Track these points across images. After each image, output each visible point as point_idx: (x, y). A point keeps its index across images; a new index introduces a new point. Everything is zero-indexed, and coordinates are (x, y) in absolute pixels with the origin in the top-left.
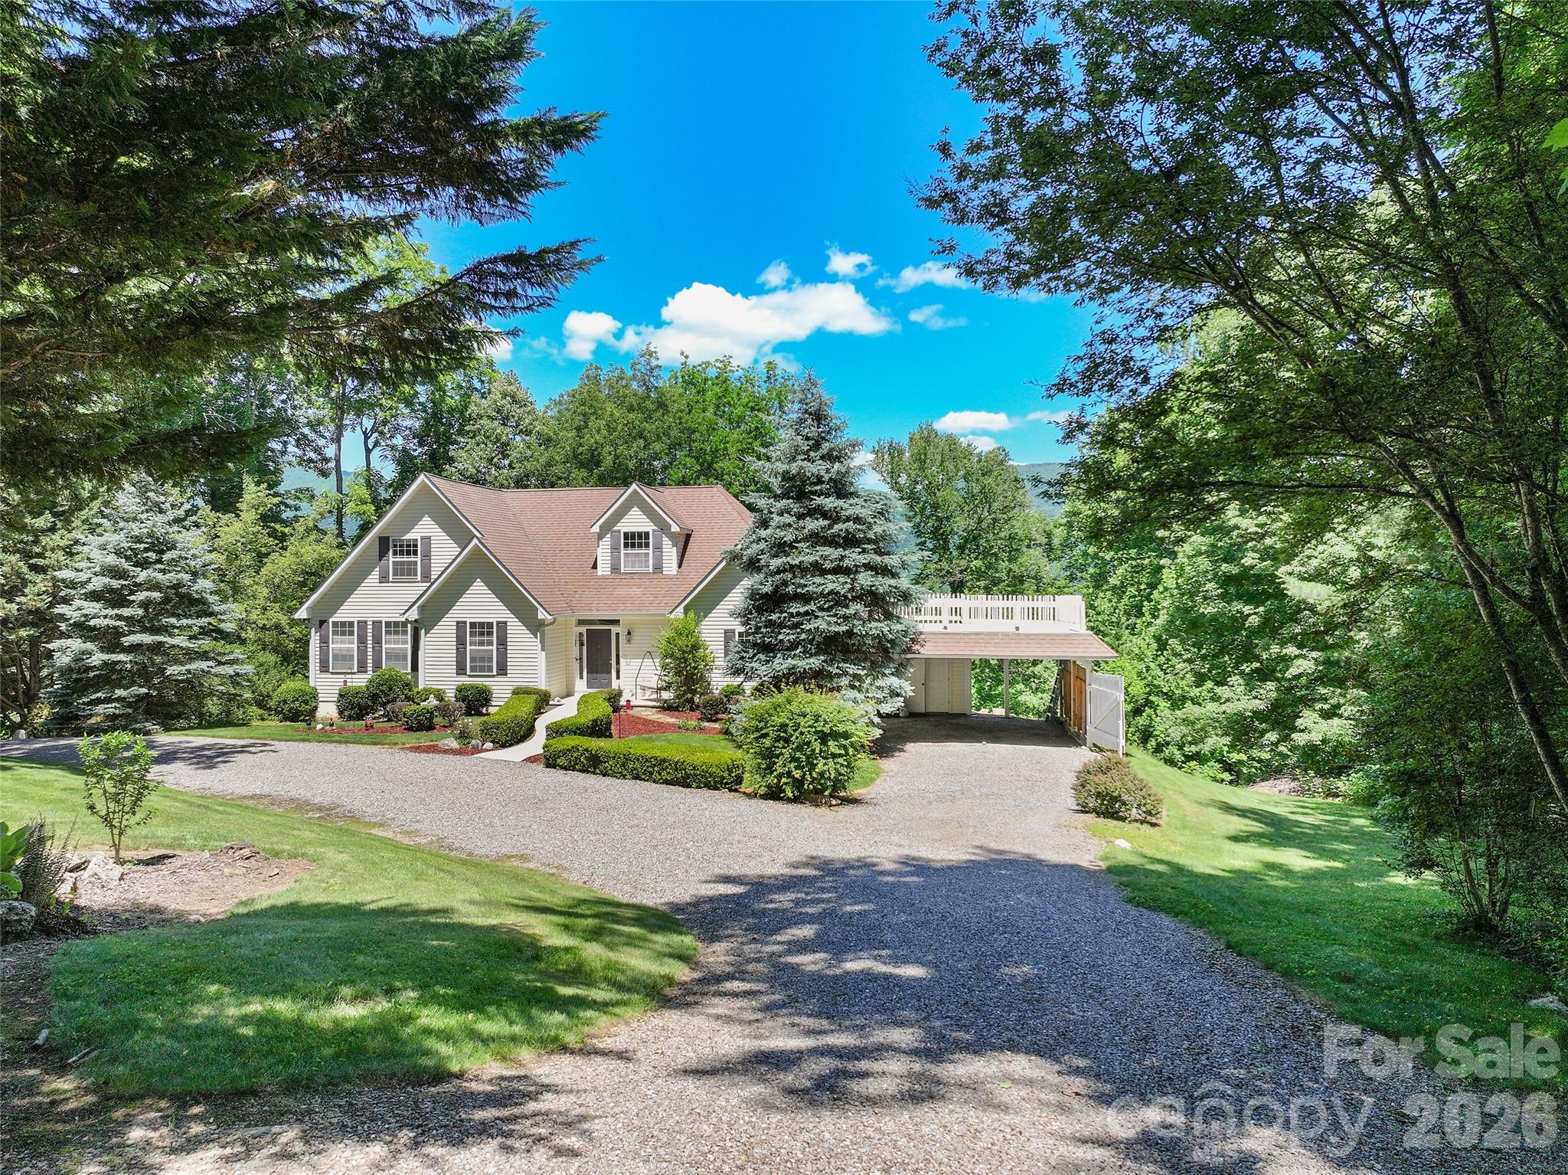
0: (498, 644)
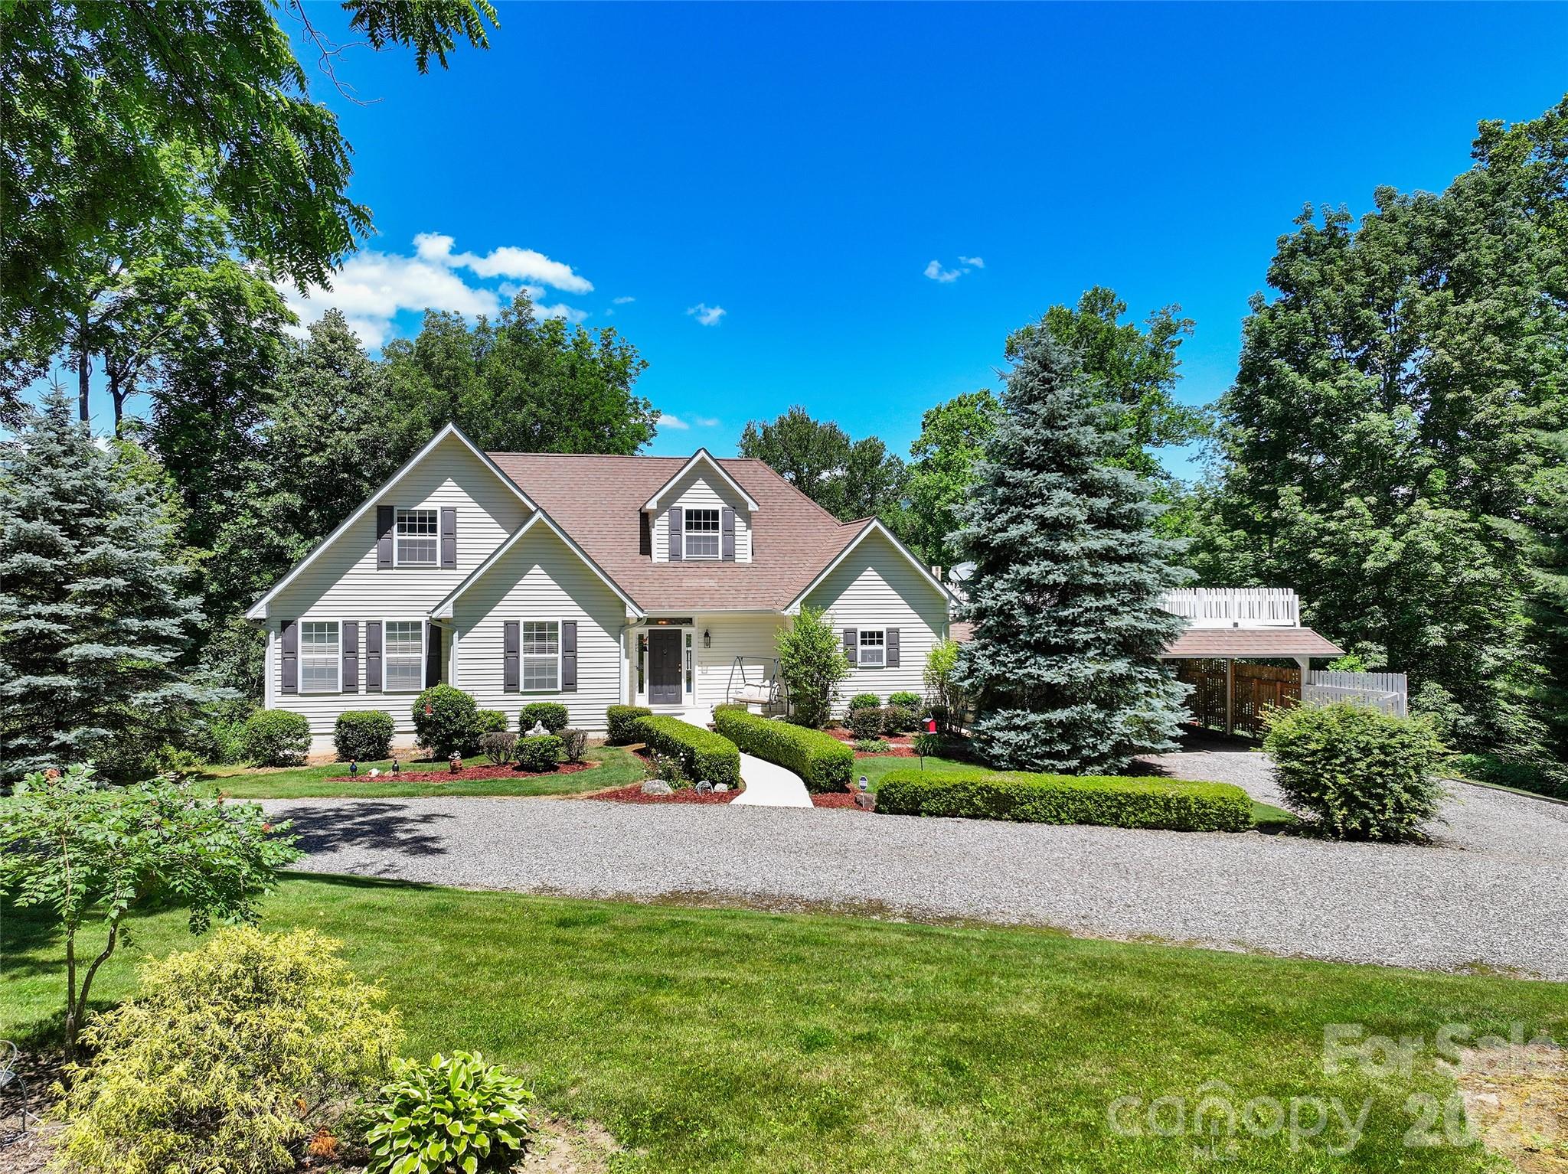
0: (565, 650)
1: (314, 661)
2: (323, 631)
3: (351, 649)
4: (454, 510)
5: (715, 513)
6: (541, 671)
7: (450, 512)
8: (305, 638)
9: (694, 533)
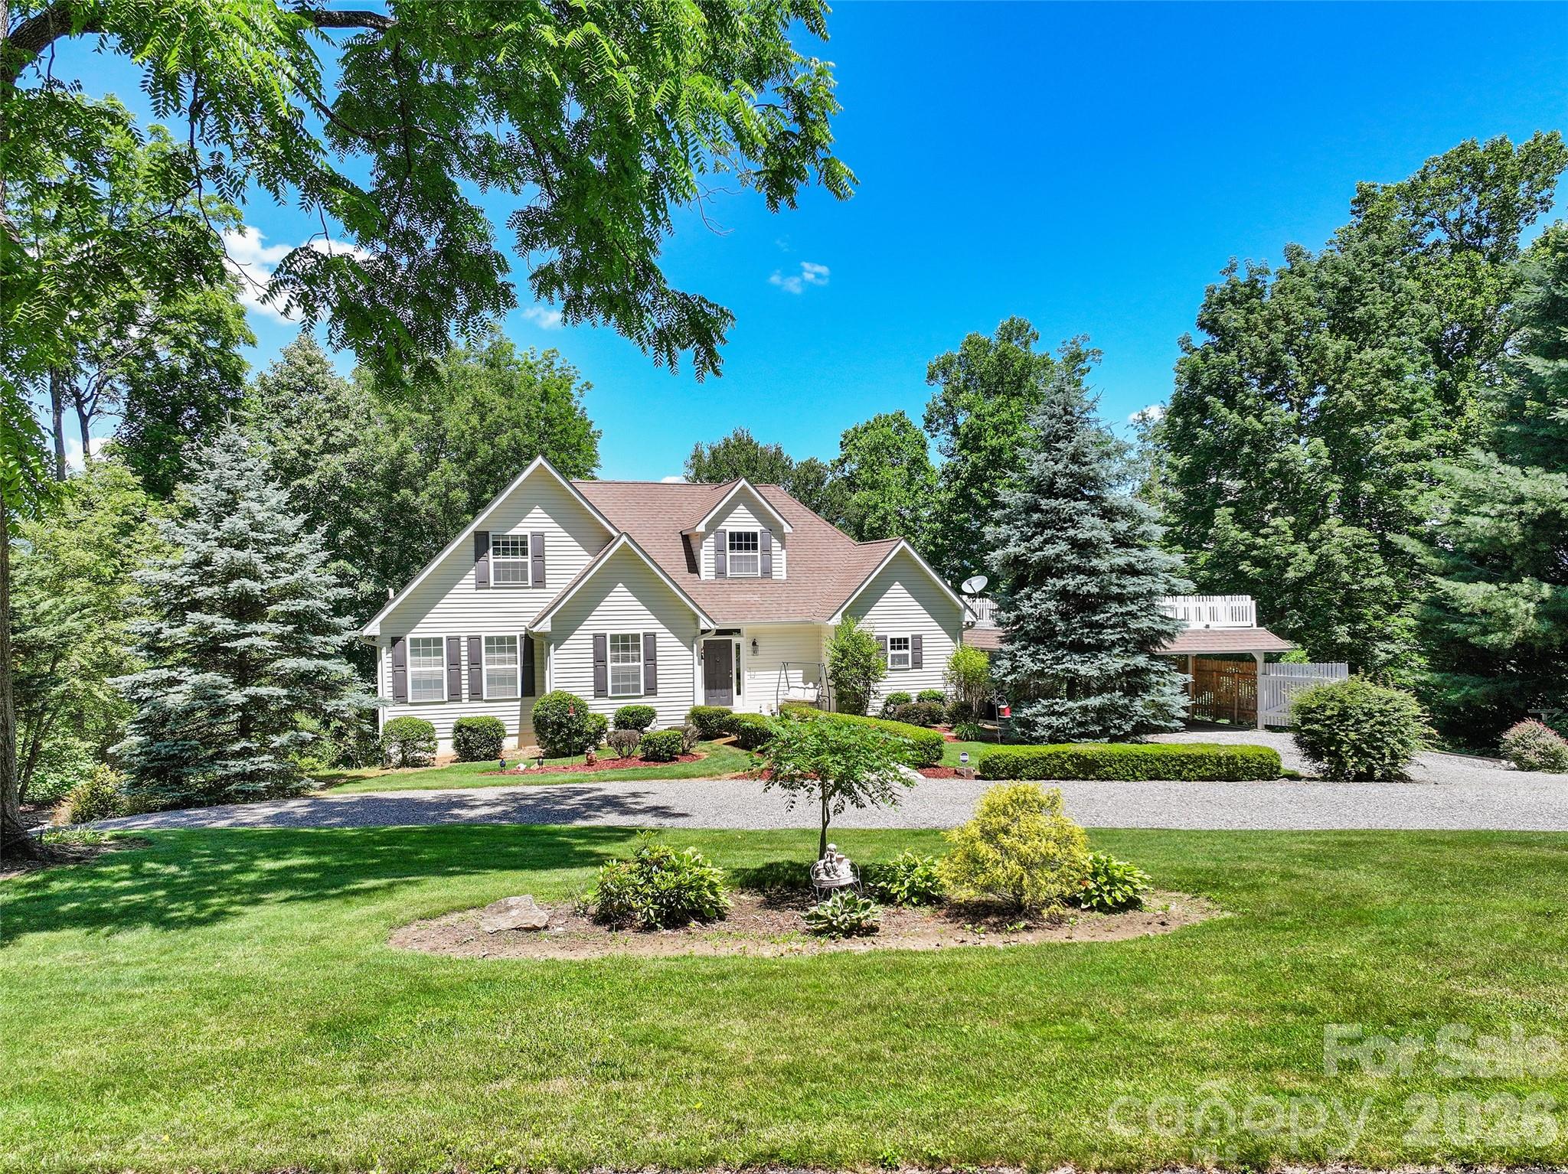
0: (647, 659)
1: (420, 673)
2: (428, 646)
3: (454, 663)
4: (542, 535)
5: (755, 535)
6: (626, 678)
7: (539, 537)
8: (414, 652)
9: (736, 553)
